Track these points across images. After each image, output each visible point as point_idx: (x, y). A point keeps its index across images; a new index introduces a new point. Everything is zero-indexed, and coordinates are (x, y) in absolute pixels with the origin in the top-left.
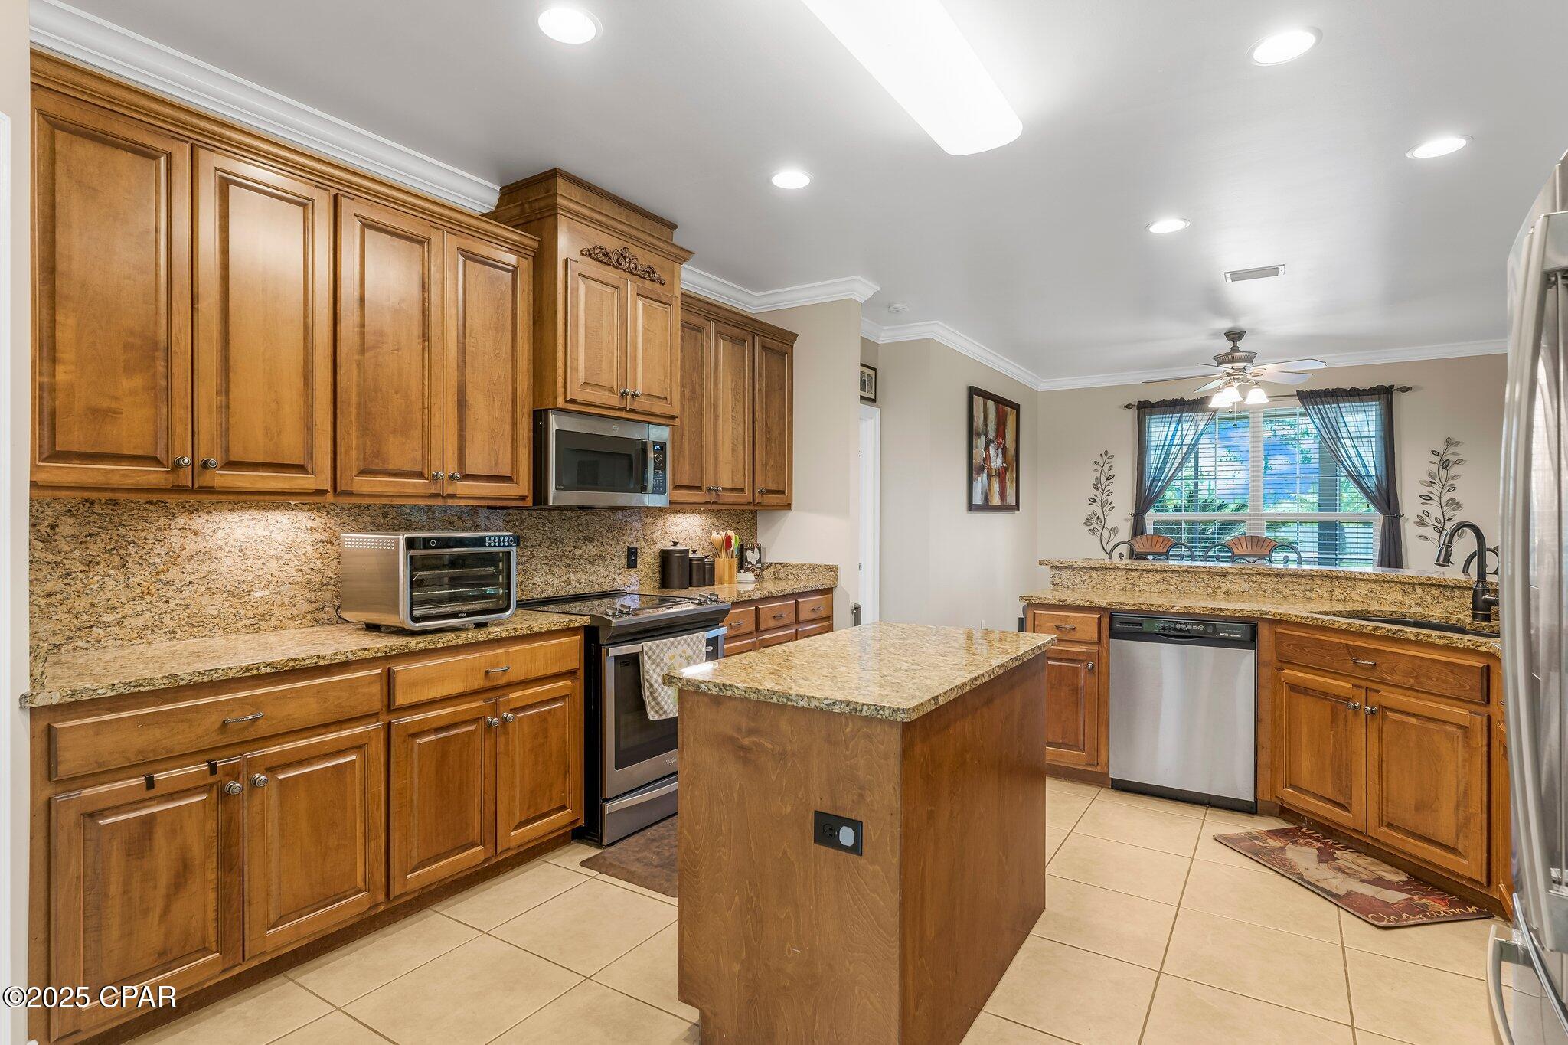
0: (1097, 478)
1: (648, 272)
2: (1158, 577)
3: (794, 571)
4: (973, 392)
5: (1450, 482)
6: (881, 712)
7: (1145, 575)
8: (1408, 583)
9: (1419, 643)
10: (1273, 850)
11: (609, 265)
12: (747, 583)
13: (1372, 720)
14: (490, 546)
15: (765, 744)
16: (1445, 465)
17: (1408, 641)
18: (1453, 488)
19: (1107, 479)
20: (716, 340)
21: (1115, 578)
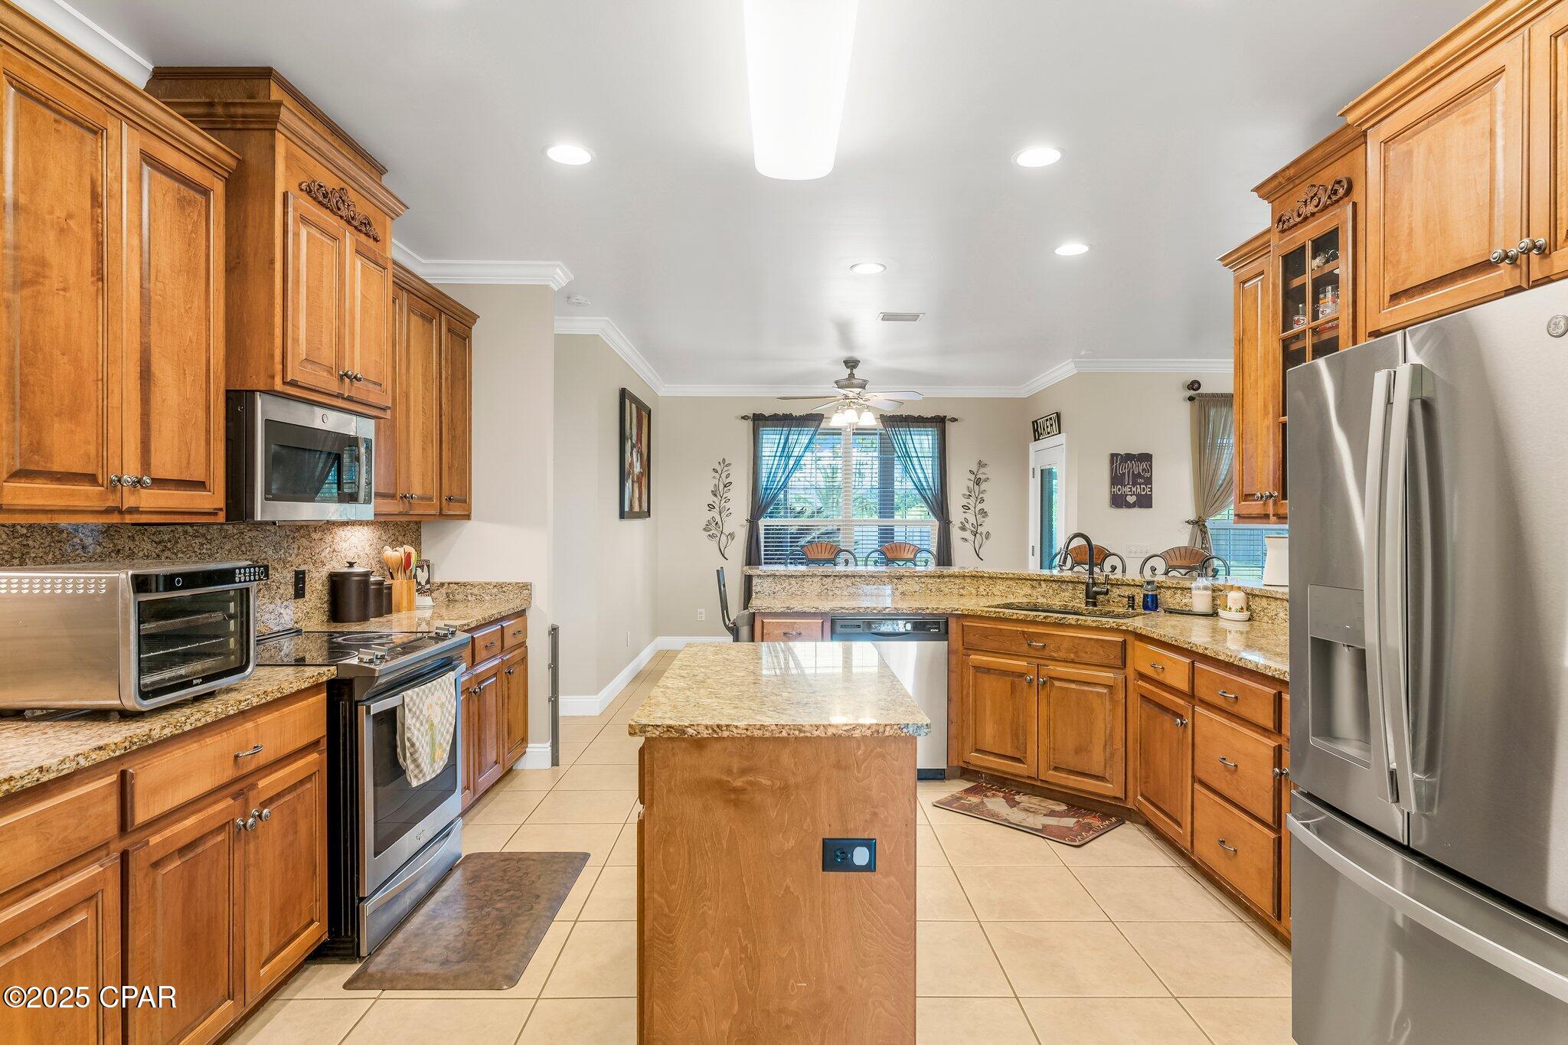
0: (715, 485)
1: (365, 224)
2: (848, 582)
3: (475, 591)
4: (623, 394)
5: (981, 496)
6: (905, 730)
7: (837, 581)
8: (1036, 580)
9: (1079, 627)
10: (977, 805)
11: (327, 208)
12: (425, 608)
13: (1043, 689)
14: (240, 582)
15: (763, 781)
16: (978, 482)
17: (1070, 626)
18: (982, 500)
19: (725, 486)
20: (408, 315)
21: (811, 585)
